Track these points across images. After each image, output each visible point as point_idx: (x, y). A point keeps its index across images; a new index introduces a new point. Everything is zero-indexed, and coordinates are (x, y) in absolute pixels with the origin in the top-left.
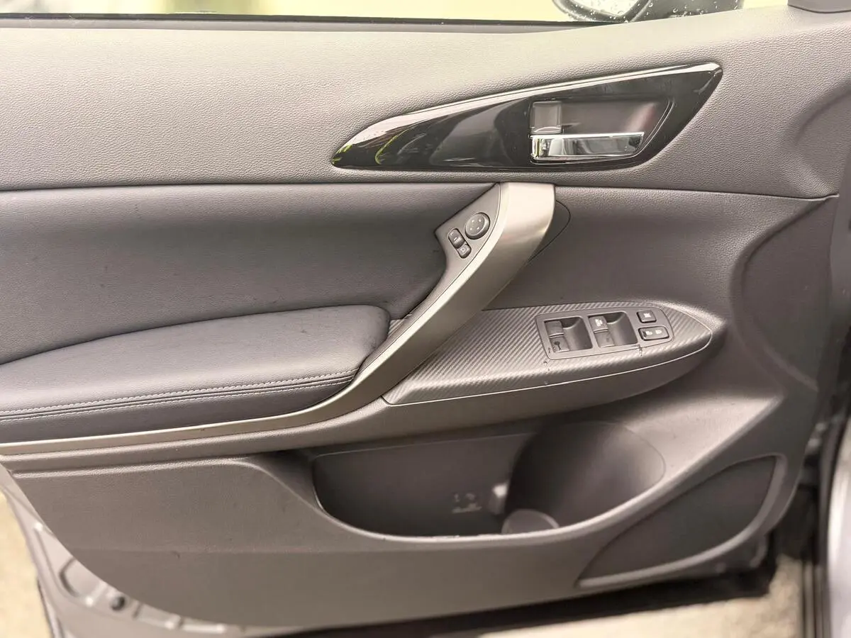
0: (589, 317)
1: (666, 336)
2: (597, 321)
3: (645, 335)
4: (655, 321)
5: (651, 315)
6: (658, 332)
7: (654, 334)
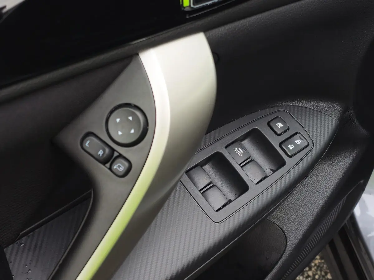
0: (226, 147)
1: (306, 144)
2: (236, 149)
3: (288, 149)
4: (288, 129)
5: (282, 123)
6: (298, 142)
7: (295, 144)
